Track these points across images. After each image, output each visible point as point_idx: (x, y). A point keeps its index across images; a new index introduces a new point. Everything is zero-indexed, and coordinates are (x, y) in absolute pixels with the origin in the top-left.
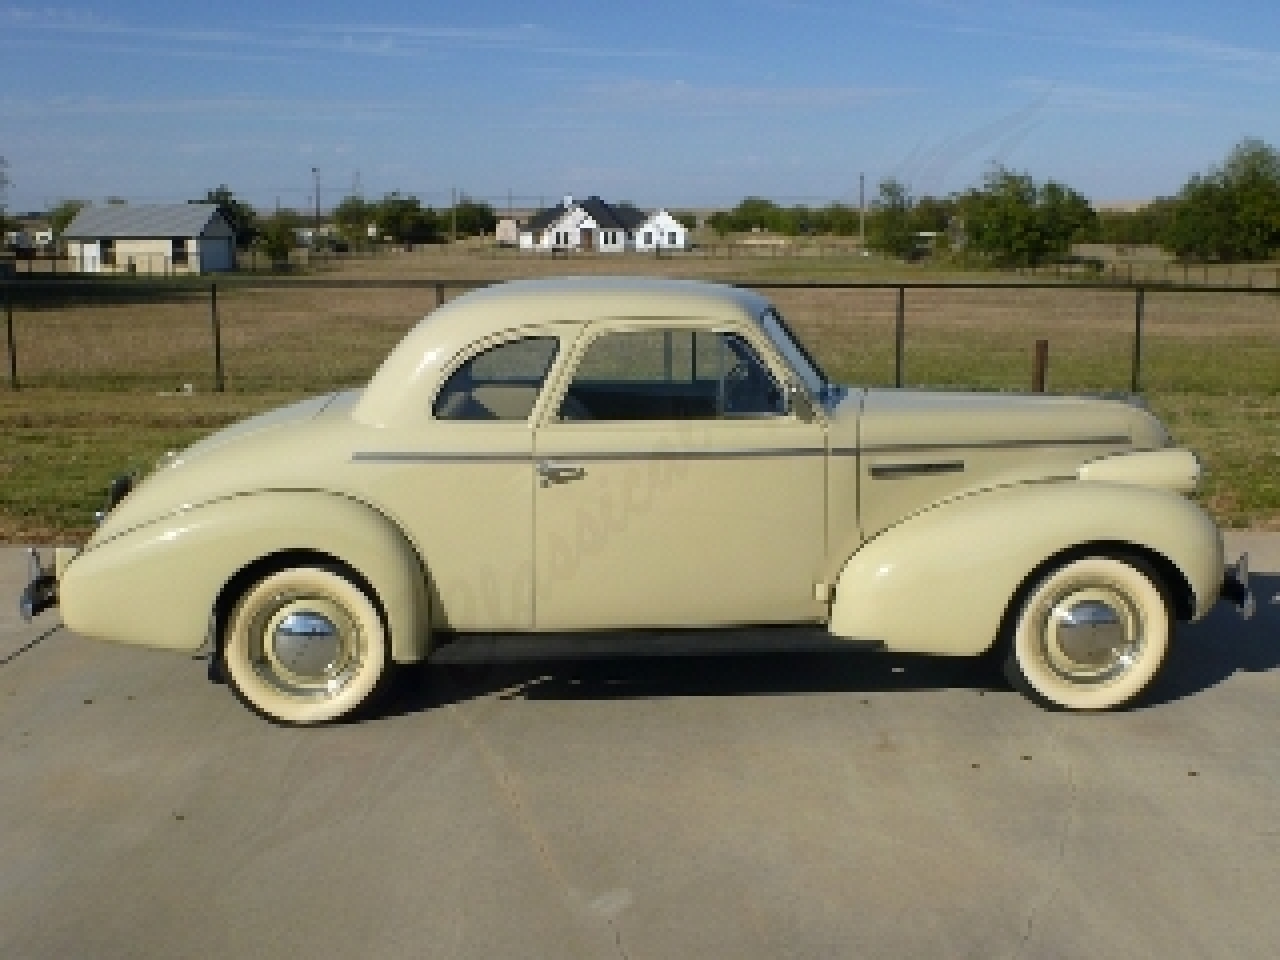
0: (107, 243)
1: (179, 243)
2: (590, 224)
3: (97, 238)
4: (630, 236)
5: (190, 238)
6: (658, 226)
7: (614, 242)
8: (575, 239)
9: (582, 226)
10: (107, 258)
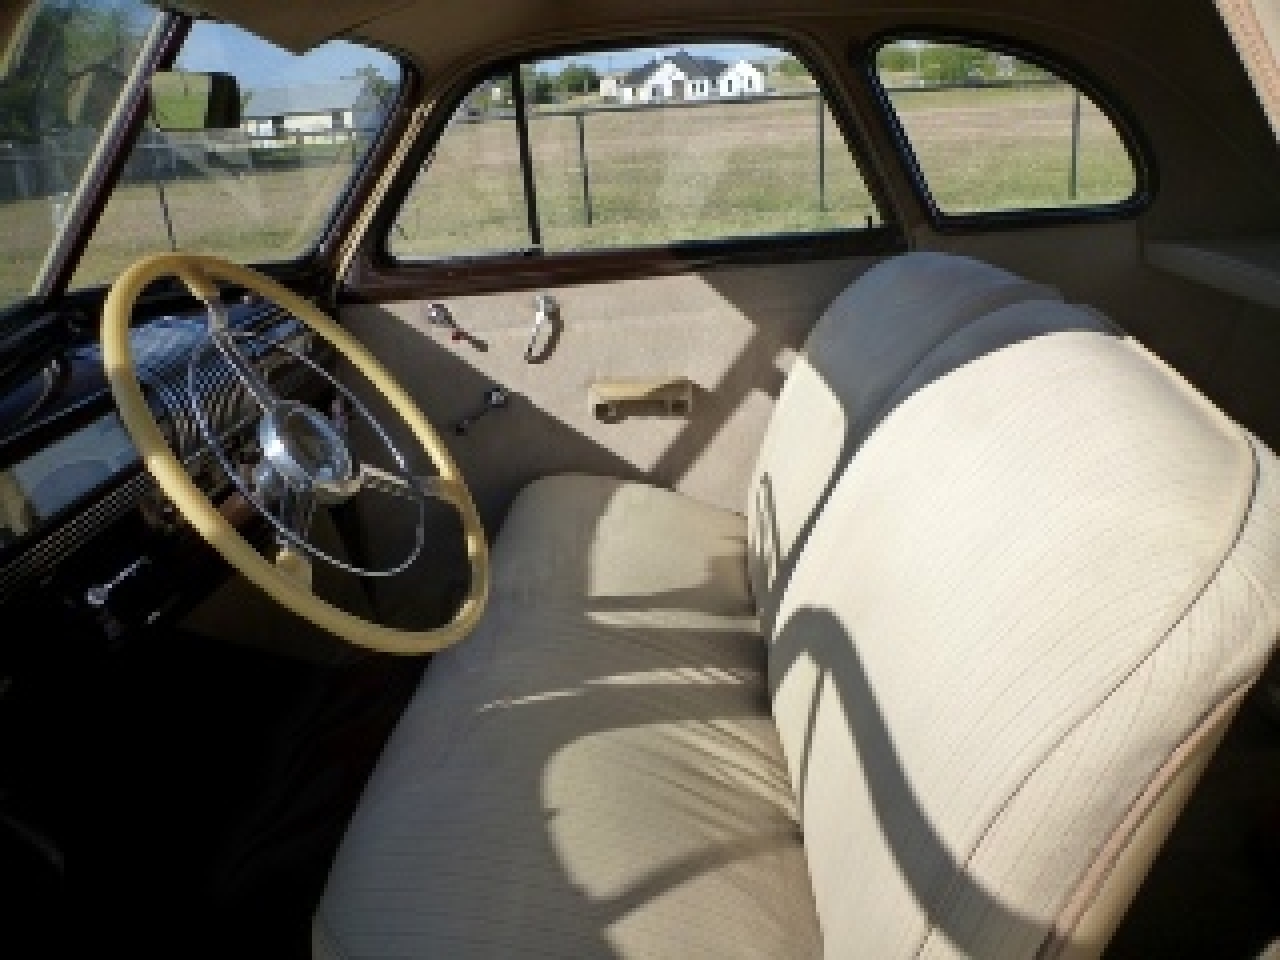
0: (278, 120)
1: (337, 115)
2: (680, 76)
3: (269, 118)
4: (714, 83)
5: (347, 110)
6: (738, 74)
7: (702, 90)
8: (668, 92)
9: (674, 78)
10: (280, 133)
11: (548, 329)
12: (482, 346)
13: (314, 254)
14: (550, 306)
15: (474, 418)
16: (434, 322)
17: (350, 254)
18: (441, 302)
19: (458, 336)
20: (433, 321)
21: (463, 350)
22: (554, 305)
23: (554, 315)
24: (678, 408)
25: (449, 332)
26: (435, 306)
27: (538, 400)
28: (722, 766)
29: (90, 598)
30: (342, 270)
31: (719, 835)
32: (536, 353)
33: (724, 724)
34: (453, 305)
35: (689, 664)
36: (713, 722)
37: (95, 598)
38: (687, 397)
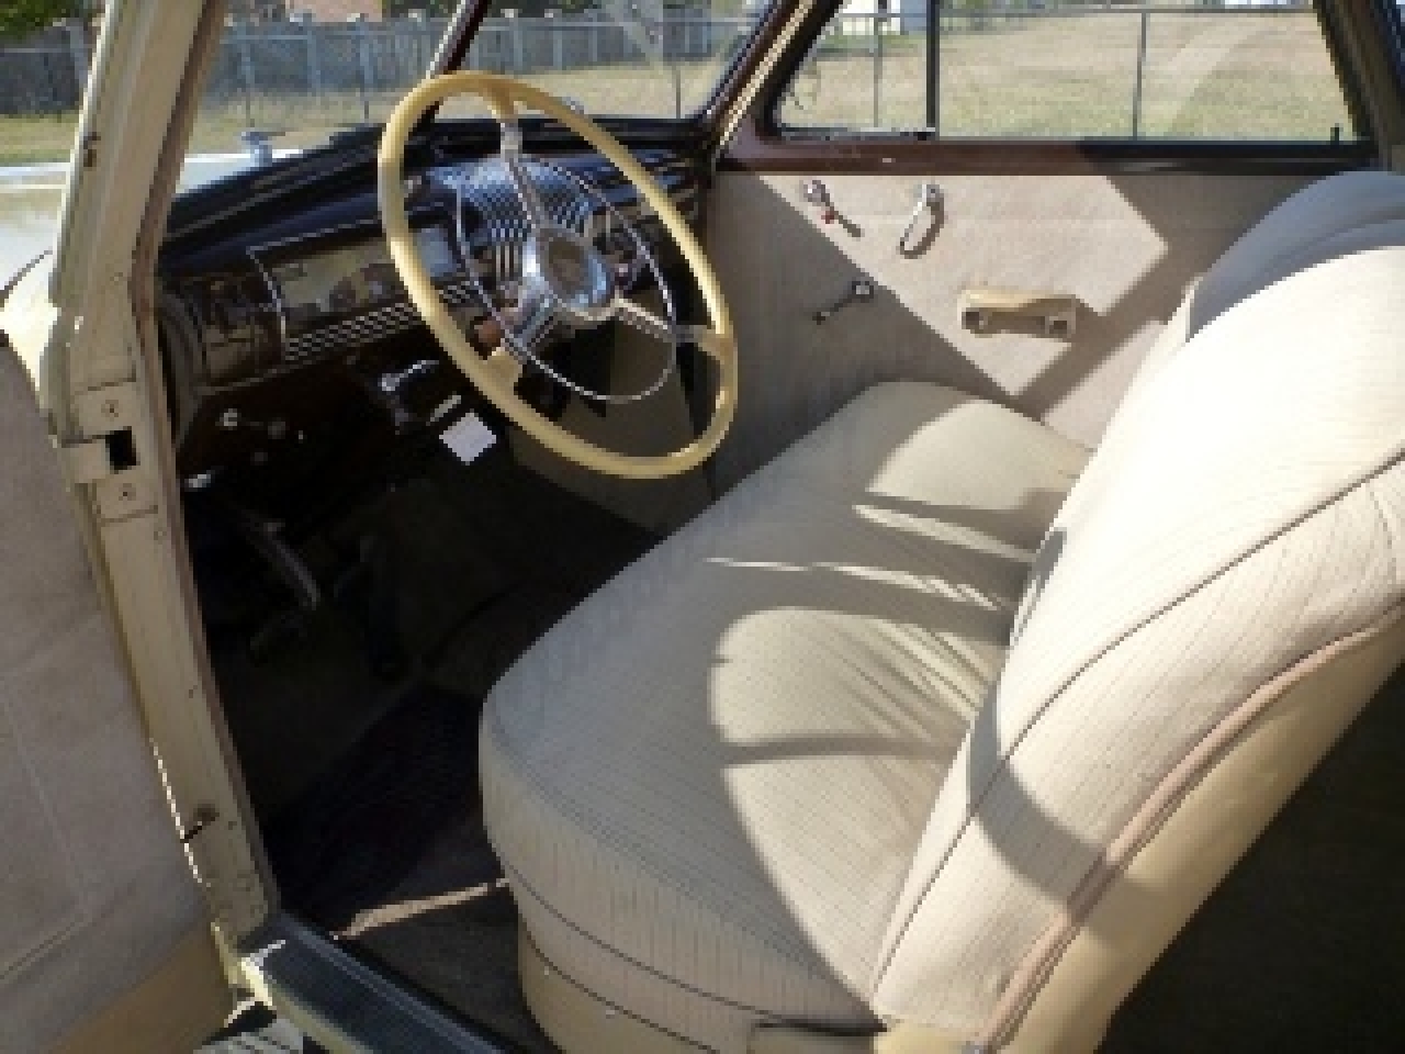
11: (927, 221)
12: (855, 231)
13: (700, 116)
14: (933, 196)
15: (836, 308)
16: (810, 200)
17: (736, 121)
18: (818, 178)
19: (831, 216)
20: (810, 198)
21: (834, 232)
22: (938, 195)
23: (936, 206)
24: (1059, 329)
25: (821, 210)
26: (814, 182)
27: (906, 298)
28: (928, 675)
29: (384, 384)
30: (727, 134)
31: (885, 729)
32: (908, 247)
33: (952, 639)
34: (831, 182)
35: (942, 575)
36: (941, 634)
37: (388, 384)
38: (1070, 317)
